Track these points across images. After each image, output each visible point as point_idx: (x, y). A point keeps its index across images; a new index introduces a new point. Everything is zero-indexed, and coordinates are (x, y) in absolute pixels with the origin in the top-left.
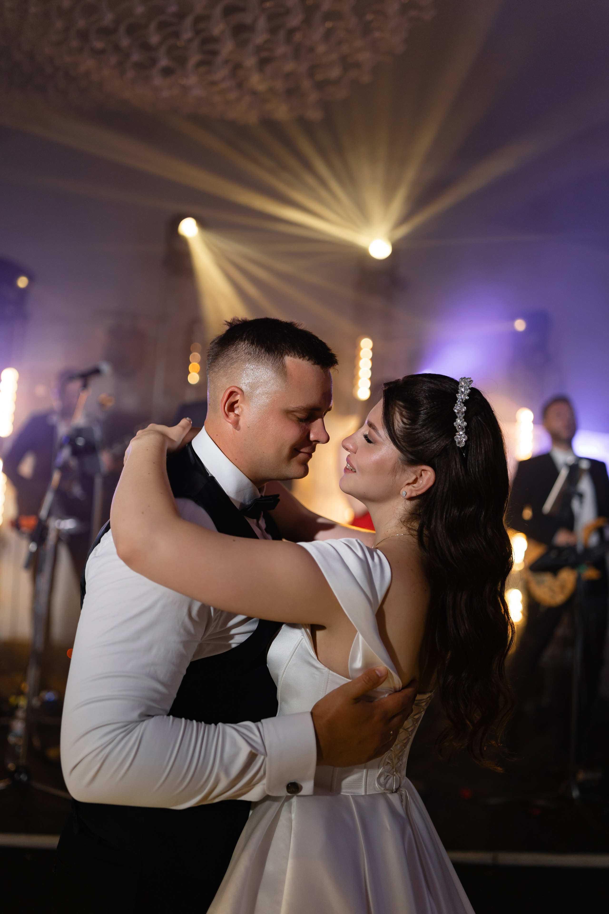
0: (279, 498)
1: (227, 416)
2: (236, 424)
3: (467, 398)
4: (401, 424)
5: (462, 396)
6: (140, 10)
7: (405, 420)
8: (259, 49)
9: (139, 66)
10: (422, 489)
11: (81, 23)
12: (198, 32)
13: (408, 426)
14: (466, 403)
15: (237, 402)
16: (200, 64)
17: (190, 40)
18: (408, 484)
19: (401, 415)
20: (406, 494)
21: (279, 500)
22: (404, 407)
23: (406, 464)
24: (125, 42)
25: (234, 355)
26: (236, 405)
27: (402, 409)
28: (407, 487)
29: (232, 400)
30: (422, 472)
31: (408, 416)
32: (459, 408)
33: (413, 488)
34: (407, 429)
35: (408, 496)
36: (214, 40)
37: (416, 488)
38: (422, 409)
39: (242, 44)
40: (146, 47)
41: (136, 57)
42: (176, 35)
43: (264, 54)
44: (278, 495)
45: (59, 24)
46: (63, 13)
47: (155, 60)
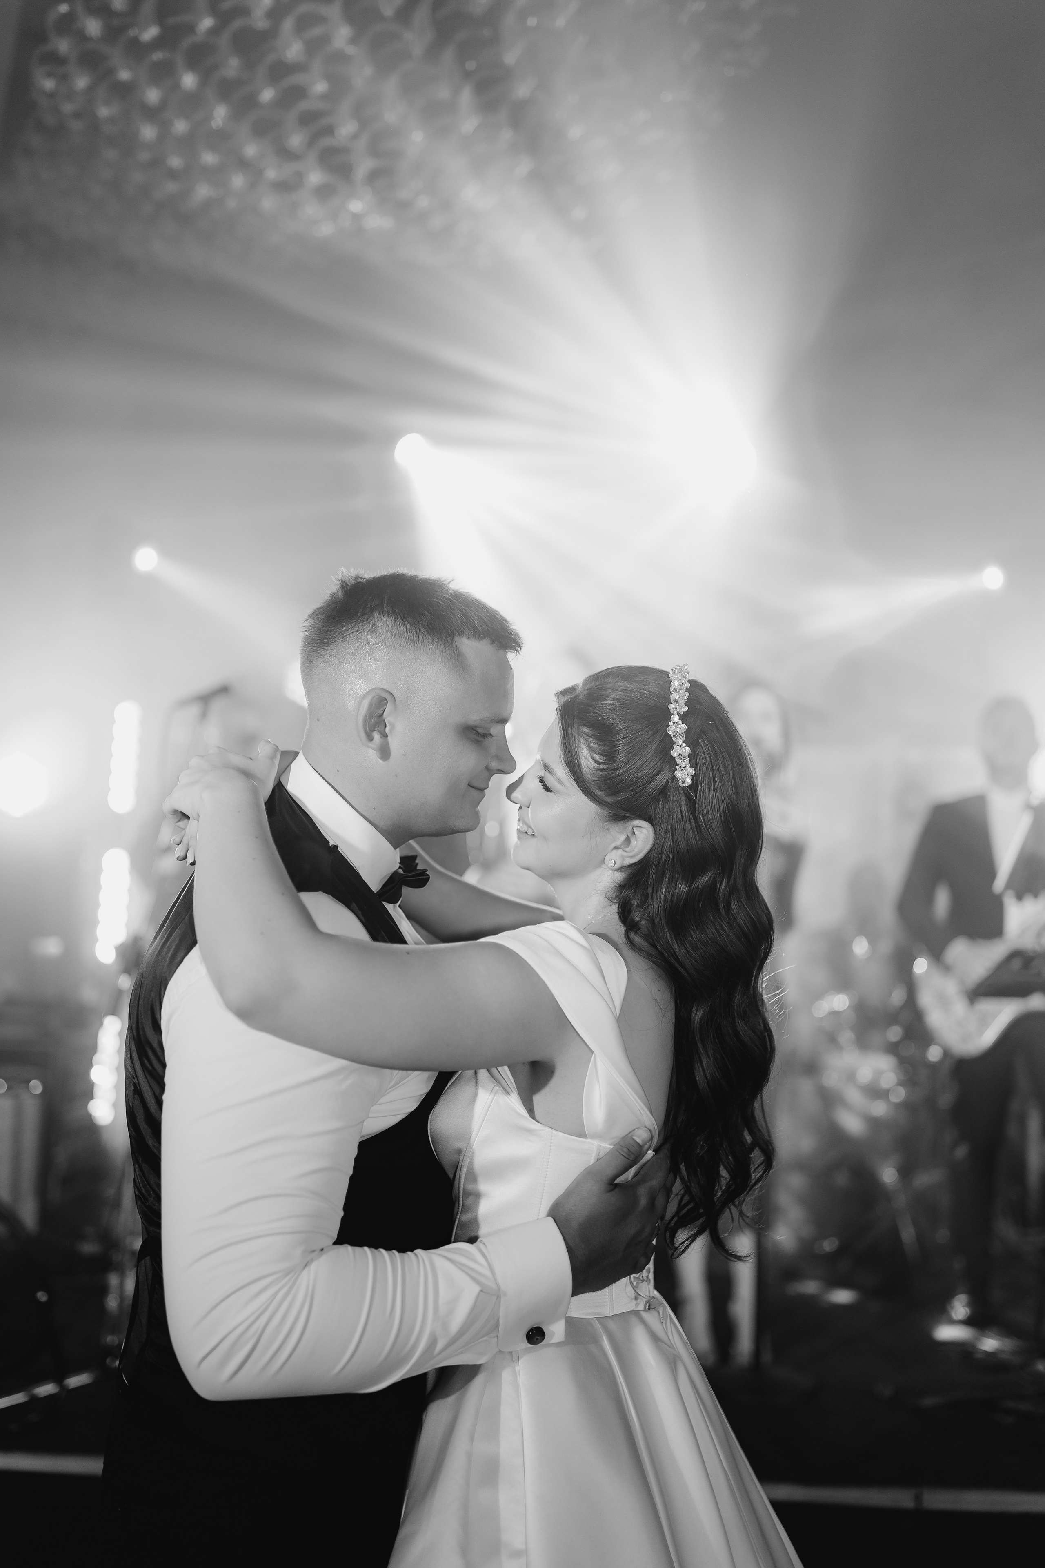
1: (370, 738)
2: (385, 752)
3: (686, 709)
4: (592, 764)
5: (678, 706)
6: (268, 95)
7: (597, 757)
9: (283, 187)
10: (637, 854)
11: (181, 127)
12: (363, 124)
13: (602, 766)
14: (684, 718)
16: (373, 176)
17: (355, 137)
18: (616, 848)
19: (589, 747)
20: (615, 863)
22: (593, 737)
24: (251, 150)
27: (590, 740)
28: (614, 851)
30: (634, 828)
31: (601, 750)
32: (676, 727)
33: (625, 854)
34: (602, 770)
35: (618, 865)
37: (630, 852)
38: (620, 738)
40: (286, 154)
41: (271, 174)
42: (329, 131)
45: (148, 132)
46: (152, 114)
47: (300, 177)
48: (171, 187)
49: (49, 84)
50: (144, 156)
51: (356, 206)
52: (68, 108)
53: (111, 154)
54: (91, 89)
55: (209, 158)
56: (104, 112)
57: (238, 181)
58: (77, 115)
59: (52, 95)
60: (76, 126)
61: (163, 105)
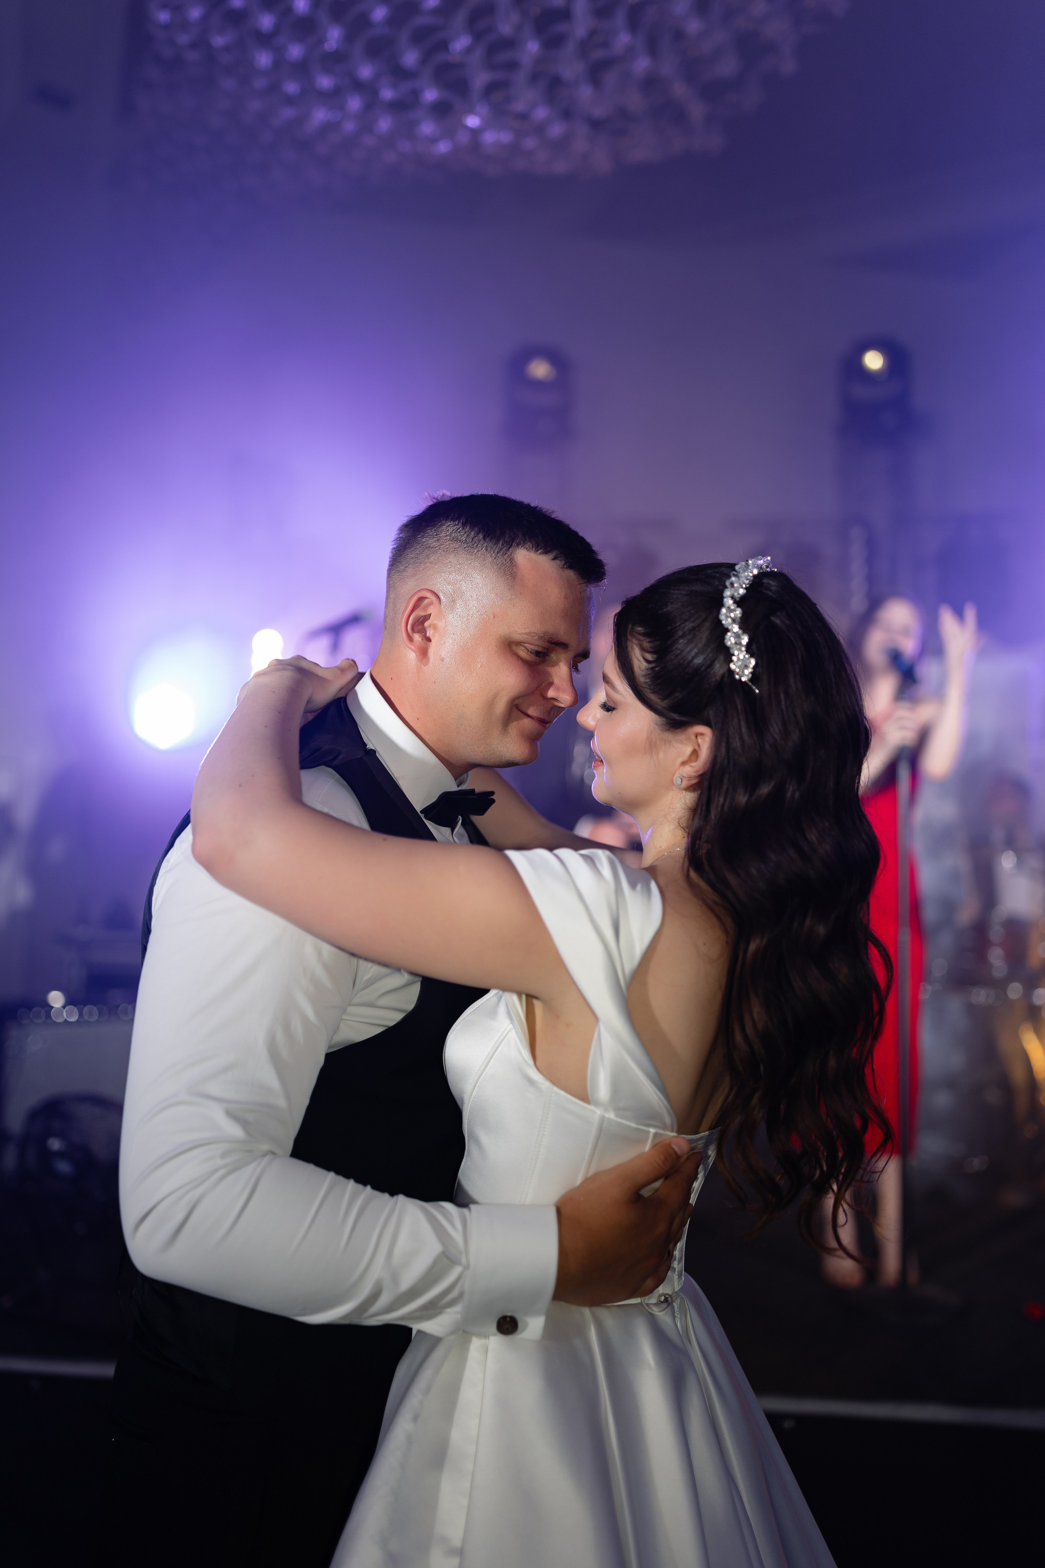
0: (493, 797)
1: (411, 639)
2: (423, 653)
3: (745, 593)
4: (644, 665)
5: (735, 591)
6: (380, 14)
8: (584, 47)
9: (399, 107)
10: (703, 766)
11: (295, 51)
12: (478, 36)
13: (654, 666)
15: (427, 617)
16: (491, 89)
17: (469, 50)
18: (683, 764)
20: (682, 781)
21: (493, 801)
22: (646, 635)
23: (668, 730)
24: (366, 72)
25: (432, 542)
26: (426, 624)
27: (642, 638)
28: (680, 767)
29: (419, 613)
30: (697, 736)
31: (651, 647)
32: (730, 612)
34: (653, 669)
36: (509, 44)
37: (695, 767)
39: (554, 43)
40: (400, 74)
41: (387, 94)
42: (443, 46)
43: (599, 54)
44: (492, 793)
45: (264, 59)
46: (265, 39)
47: (416, 94)
48: (287, 113)
49: (163, 16)
50: (260, 83)
51: (473, 121)
52: (183, 39)
53: (228, 83)
54: (205, 18)
55: (325, 82)
56: (219, 41)
57: (355, 103)
58: (193, 46)
59: (167, 27)
60: (192, 56)
61: (276, 31)
